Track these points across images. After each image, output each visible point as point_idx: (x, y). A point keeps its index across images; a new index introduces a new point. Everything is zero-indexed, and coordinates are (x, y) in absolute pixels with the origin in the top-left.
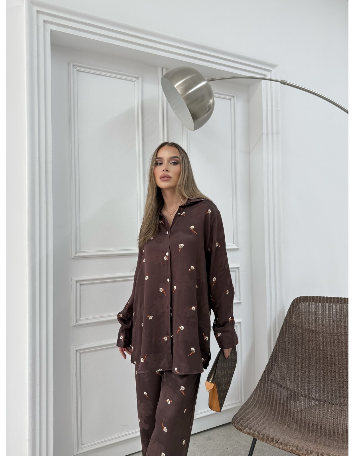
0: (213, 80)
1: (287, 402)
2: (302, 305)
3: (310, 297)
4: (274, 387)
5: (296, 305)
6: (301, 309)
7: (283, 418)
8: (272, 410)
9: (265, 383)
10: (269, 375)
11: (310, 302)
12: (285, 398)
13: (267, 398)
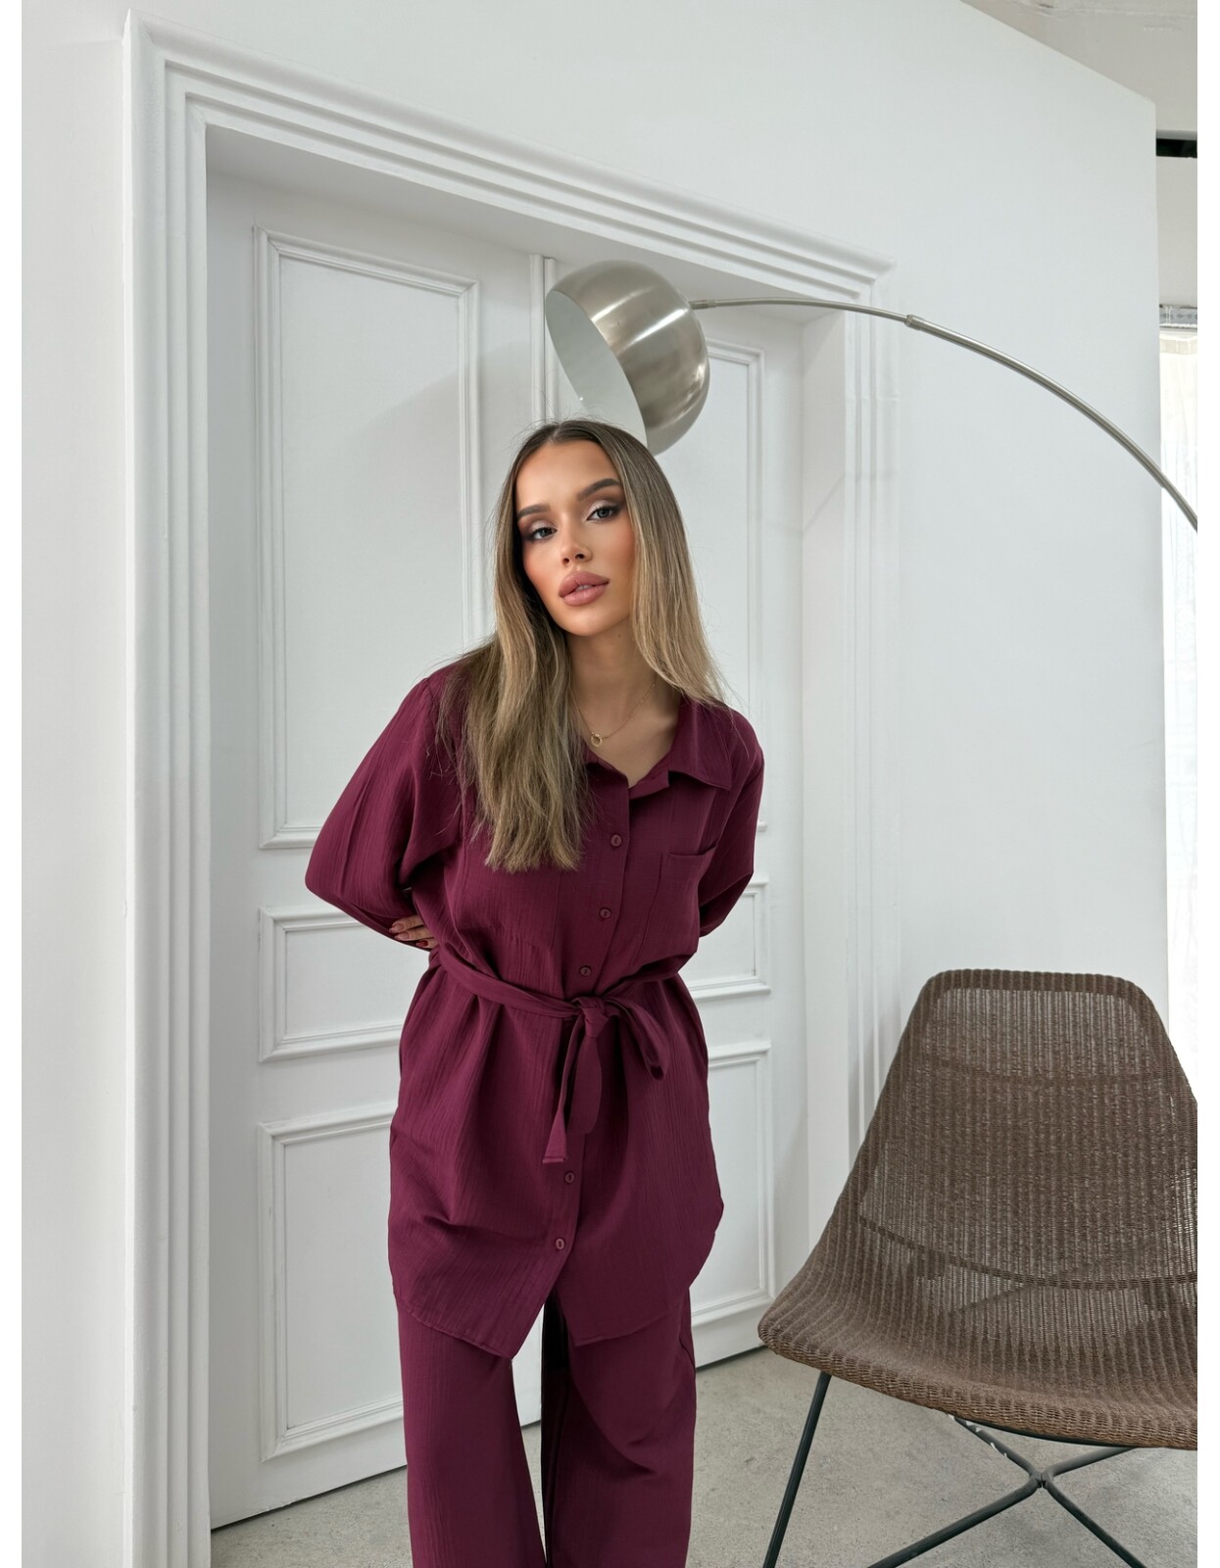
0: (704, 306)
1: (910, 1280)
2: (952, 997)
3: (977, 972)
4: (871, 1240)
5: (935, 994)
6: (952, 1007)
7: (899, 1326)
8: (868, 1302)
9: (845, 1228)
10: (856, 1204)
11: (978, 986)
12: (904, 1270)
13: (853, 1271)
